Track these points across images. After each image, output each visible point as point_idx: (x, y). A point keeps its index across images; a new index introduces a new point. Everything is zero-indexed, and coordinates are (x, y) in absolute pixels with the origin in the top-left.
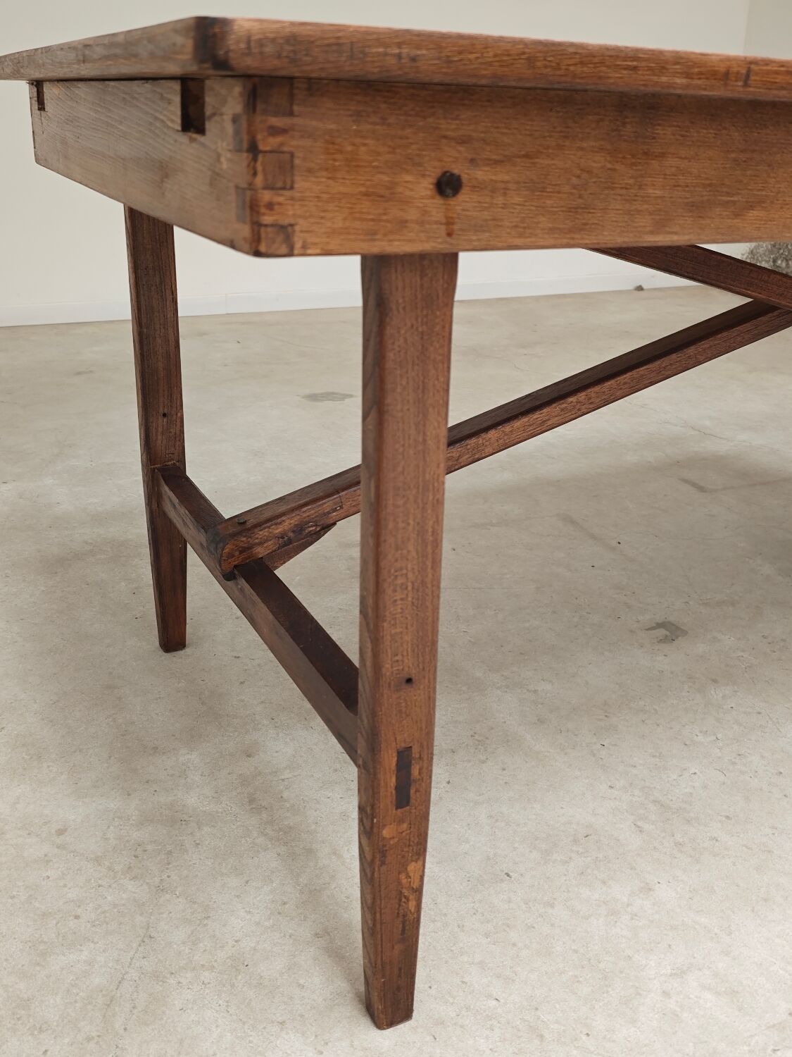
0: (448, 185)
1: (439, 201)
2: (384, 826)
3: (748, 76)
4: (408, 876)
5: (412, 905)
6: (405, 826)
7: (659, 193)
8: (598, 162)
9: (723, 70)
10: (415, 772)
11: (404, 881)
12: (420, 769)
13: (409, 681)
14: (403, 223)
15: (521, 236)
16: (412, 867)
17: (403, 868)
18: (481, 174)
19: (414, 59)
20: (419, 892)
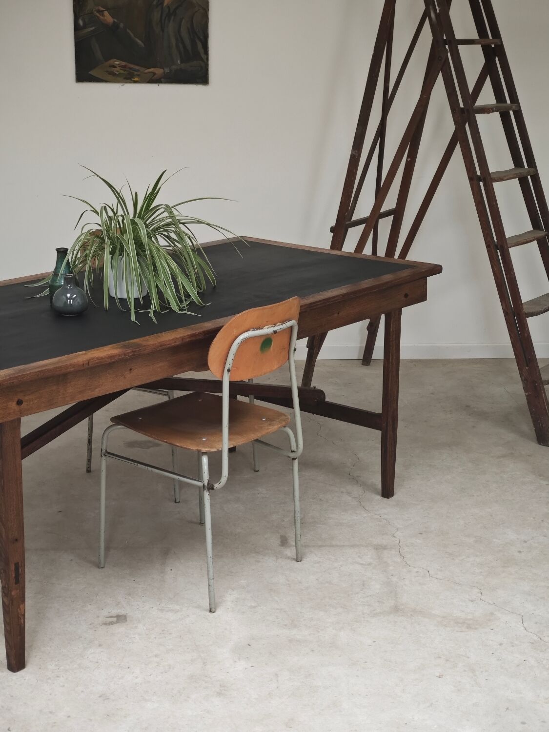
0: (19, 403)
1: (18, 406)
2: (12, 591)
3: (89, 363)
4: (20, 610)
5: (22, 620)
6: (18, 591)
7: (71, 391)
8: (54, 388)
9: (82, 364)
10: (20, 570)
11: (19, 611)
12: (22, 570)
13: (16, 540)
14: (10, 413)
15: (38, 410)
16: (21, 606)
17: (19, 607)
18: (26, 398)
19: (13, 382)
20: (24, 615)
